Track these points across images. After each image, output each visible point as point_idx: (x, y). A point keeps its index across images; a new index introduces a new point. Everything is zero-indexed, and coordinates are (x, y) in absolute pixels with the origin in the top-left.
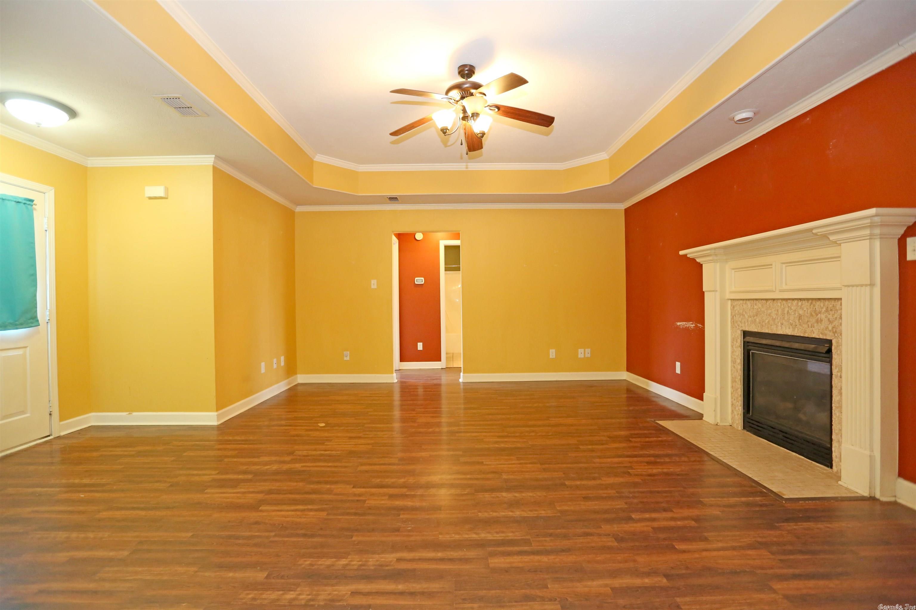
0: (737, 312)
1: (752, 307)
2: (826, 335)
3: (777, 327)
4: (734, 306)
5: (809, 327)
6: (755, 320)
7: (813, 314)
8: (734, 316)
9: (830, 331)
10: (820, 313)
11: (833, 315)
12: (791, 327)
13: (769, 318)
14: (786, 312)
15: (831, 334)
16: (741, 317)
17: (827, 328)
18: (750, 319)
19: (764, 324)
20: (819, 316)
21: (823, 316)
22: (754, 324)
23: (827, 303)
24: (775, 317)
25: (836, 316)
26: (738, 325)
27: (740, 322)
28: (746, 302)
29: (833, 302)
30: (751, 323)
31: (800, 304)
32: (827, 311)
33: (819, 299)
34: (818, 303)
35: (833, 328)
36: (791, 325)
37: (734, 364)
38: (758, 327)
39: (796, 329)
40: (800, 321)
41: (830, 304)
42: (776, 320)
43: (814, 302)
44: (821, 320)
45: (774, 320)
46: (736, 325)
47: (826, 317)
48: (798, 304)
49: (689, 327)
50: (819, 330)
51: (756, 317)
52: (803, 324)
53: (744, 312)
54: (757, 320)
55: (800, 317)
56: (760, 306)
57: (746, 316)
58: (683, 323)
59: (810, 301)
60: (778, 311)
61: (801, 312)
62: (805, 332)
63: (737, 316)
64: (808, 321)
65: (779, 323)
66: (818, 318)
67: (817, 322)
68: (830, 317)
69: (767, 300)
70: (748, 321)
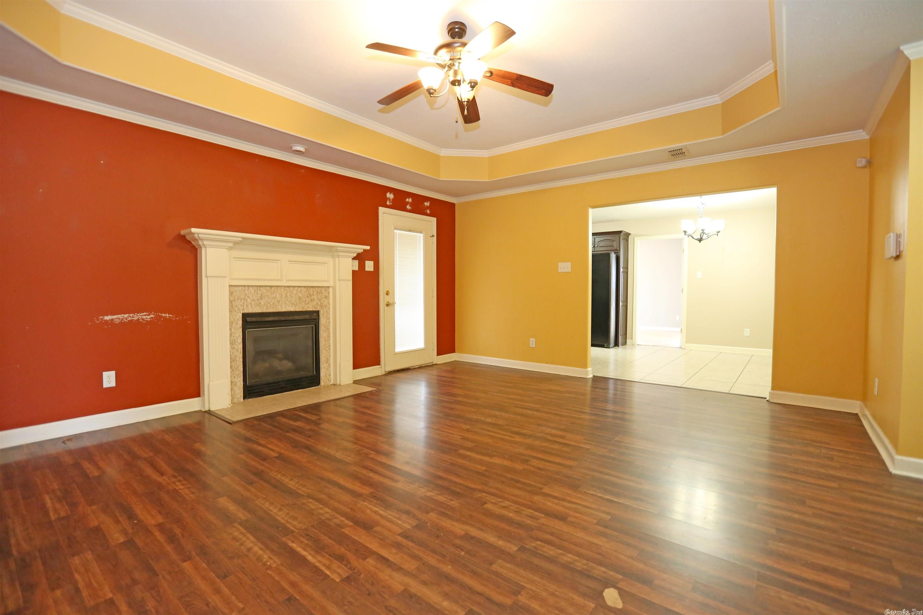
0: (237, 297)
1: (256, 292)
2: (317, 308)
3: (281, 307)
4: (232, 292)
5: (306, 304)
6: (260, 303)
7: (309, 296)
8: (233, 301)
9: (319, 305)
10: (313, 295)
11: (321, 296)
12: (293, 306)
13: (274, 300)
14: (288, 296)
15: (320, 307)
16: (243, 301)
17: (317, 304)
18: (254, 302)
19: (269, 306)
20: (312, 297)
21: (315, 297)
22: (258, 306)
23: (317, 289)
24: (280, 300)
25: (322, 296)
26: (239, 310)
27: (241, 306)
28: (248, 288)
29: (320, 289)
30: (255, 306)
31: (299, 289)
32: (317, 294)
33: (312, 287)
34: (312, 289)
35: (321, 303)
36: (293, 304)
37: (233, 345)
38: (263, 308)
39: (297, 306)
40: (300, 301)
41: (319, 290)
42: (281, 301)
43: (309, 288)
44: (314, 299)
45: (278, 302)
46: (236, 309)
47: (317, 297)
48: (298, 289)
49: (138, 319)
50: (313, 306)
51: (260, 300)
52: (302, 302)
53: (246, 297)
54: (262, 303)
55: (300, 298)
56: (265, 291)
57: (249, 300)
58: (123, 315)
59: (306, 288)
60: (281, 295)
61: (300, 295)
62: (303, 308)
63: (236, 301)
64: (305, 301)
65: (283, 304)
66: (312, 298)
67: (311, 301)
68: (319, 297)
69: (271, 287)
70: (251, 305)
